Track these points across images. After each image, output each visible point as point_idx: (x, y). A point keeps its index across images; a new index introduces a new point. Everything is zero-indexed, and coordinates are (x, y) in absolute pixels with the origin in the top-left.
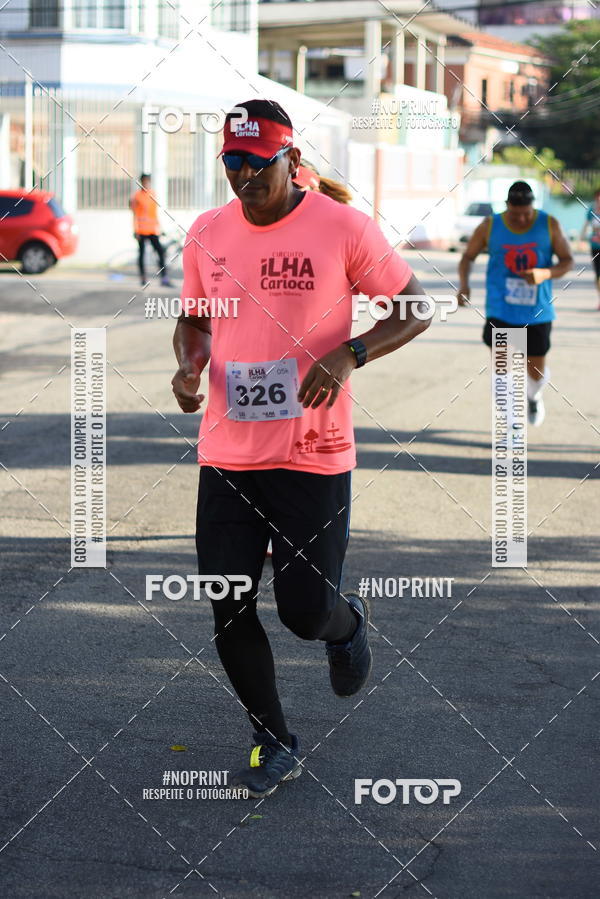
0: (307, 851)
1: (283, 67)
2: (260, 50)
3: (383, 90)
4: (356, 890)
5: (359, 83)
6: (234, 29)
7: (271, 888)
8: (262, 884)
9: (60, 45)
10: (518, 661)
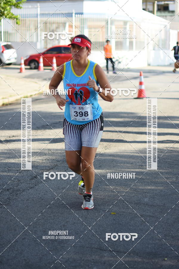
0: (151, 245)
1: (150, 7)
2: (143, 3)
4: (166, 258)
5: (173, 12)
7: (140, 257)
8: (137, 255)
9: (83, 2)
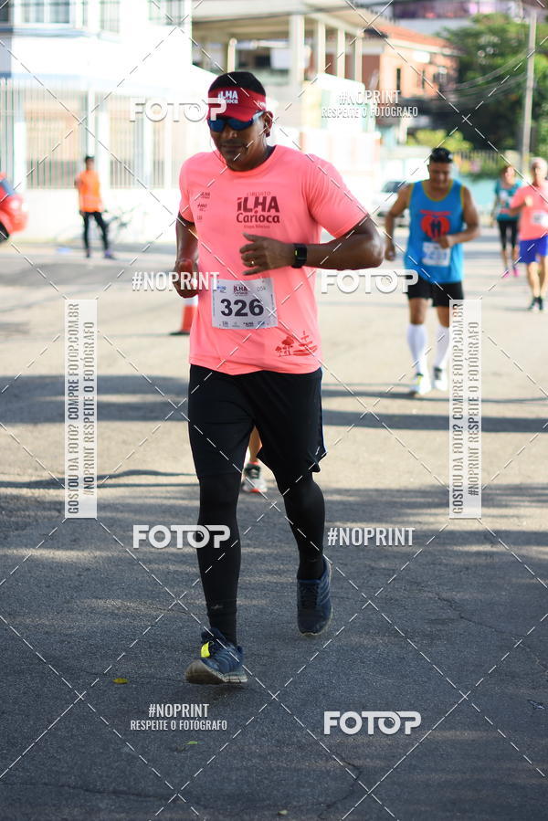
0: (239, 773)
1: (215, 57)
3: (306, 79)
4: (283, 809)
5: (284, 72)
6: (170, 24)
9: (10, 38)
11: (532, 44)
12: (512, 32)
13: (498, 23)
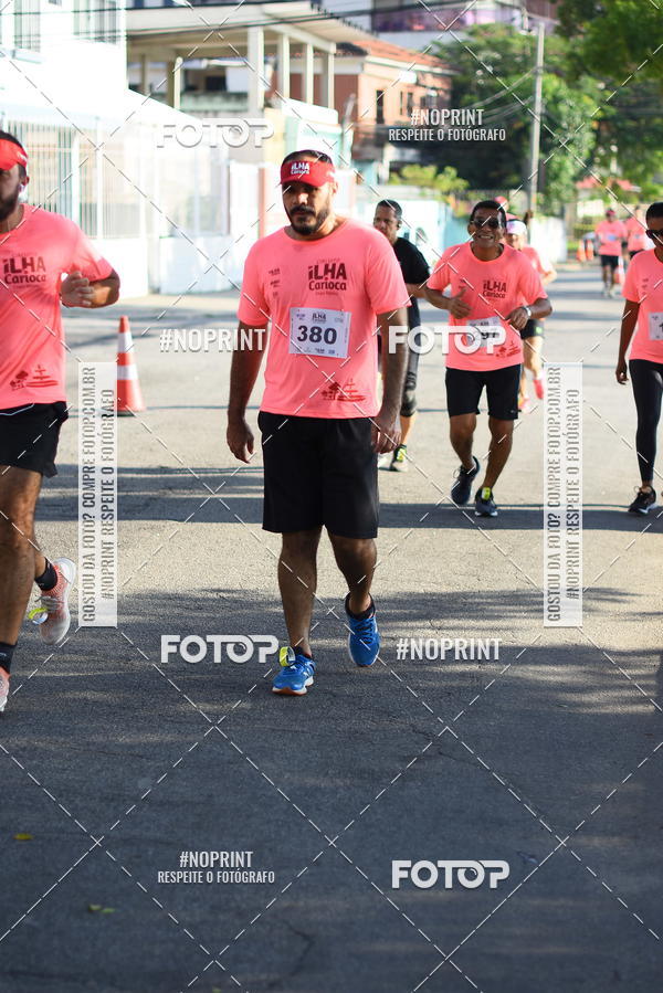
1: (157, 79)
2: (129, 63)
3: (268, 105)
5: (241, 96)
6: (101, 39)
10: (403, 731)
11: (540, 62)
12: (517, 46)
13: (500, 35)
